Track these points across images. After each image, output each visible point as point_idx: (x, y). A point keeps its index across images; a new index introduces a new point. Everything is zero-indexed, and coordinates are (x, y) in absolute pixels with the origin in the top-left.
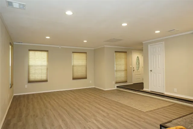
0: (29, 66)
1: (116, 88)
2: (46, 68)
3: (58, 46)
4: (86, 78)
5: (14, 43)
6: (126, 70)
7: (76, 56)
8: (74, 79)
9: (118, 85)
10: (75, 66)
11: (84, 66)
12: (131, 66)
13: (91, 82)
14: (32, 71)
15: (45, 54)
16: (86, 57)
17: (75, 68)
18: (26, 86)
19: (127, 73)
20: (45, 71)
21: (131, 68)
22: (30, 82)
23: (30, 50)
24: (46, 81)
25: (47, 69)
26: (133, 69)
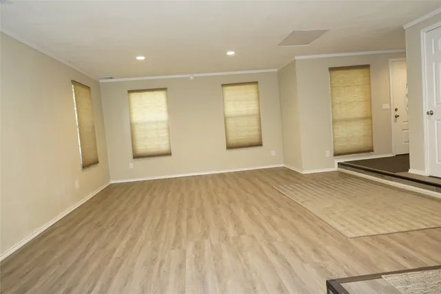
0: (132, 126)
1: (336, 168)
2: (165, 125)
3: (188, 76)
4: (260, 144)
5: (100, 81)
6: (369, 118)
7: (230, 92)
8: (229, 147)
9: (343, 160)
10: (231, 117)
11: (253, 115)
12: (386, 106)
13: (273, 153)
14: (139, 134)
15: (160, 97)
16: (258, 92)
17: (230, 122)
18: (131, 165)
19: (372, 125)
20: (164, 134)
21: (387, 109)
22: (137, 156)
23: (130, 92)
24: (168, 154)
25: (168, 129)
26: (393, 113)
